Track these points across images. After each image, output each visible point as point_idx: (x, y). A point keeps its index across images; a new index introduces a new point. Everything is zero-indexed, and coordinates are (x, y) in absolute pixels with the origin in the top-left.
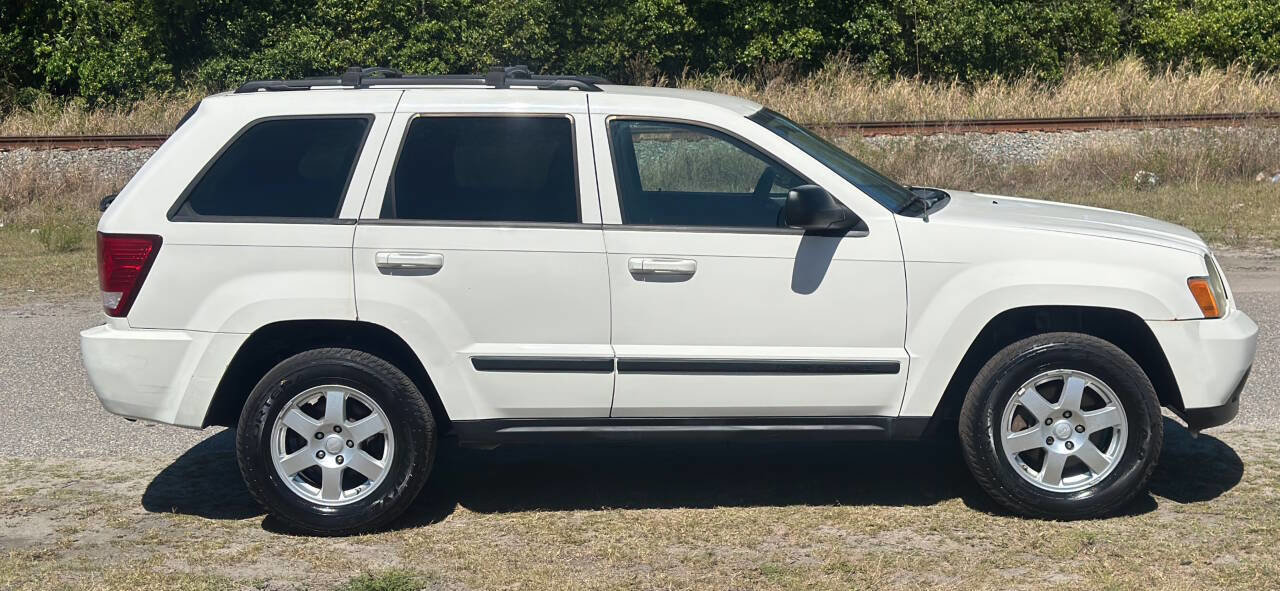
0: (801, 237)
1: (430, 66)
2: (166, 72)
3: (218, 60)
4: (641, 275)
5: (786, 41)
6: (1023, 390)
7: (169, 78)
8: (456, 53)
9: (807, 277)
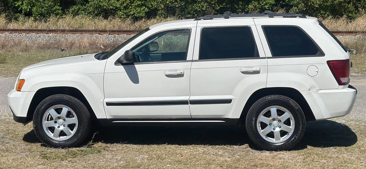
1: (142, 9)
2: (59, 9)
3: (76, 6)
5: (263, 3)
7: (60, 12)
8: (151, 5)
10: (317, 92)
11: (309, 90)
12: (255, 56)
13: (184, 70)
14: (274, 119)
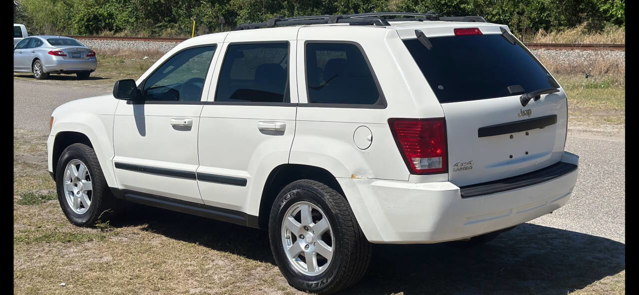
10: (369, 183)
11: (353, 176)
12: (284, 100)
13: (193, 118)
14: (306, 228)
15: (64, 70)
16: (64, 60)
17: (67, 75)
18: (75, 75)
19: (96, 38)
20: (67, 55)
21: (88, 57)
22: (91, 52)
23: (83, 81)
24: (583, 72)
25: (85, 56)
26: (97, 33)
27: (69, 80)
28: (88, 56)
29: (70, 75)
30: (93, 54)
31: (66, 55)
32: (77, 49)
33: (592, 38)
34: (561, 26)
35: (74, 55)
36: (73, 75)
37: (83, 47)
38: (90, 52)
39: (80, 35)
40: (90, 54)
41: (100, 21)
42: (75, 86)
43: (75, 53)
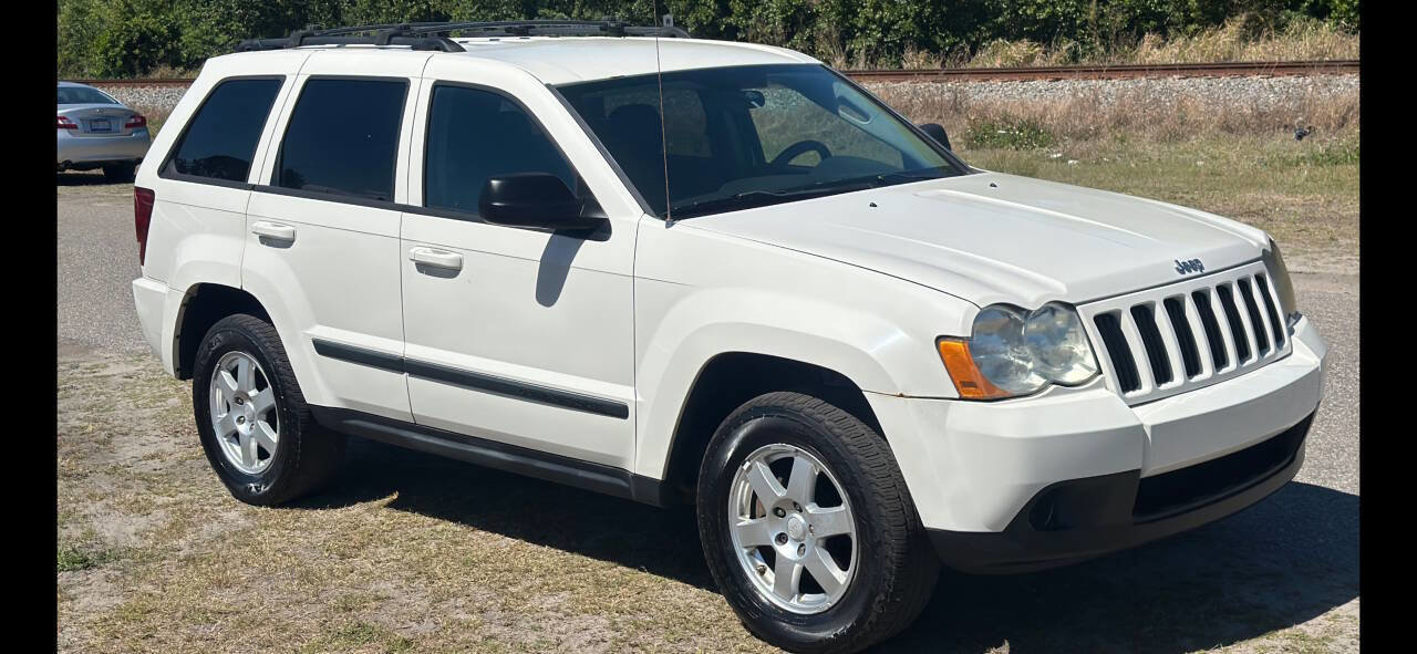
0: (550, 235)
4: (425, 268)
6: (748, 464)
9: (549, 286)
15: (74, 160)
16: (70, 136)
17: (81, 172)
18: (100, 172)
19: (144, 83)
20: (80, 126)
21: (131, 130)
22: (135, 115)
23: (121, 186)
24: (1286, 127)
25: (121, 127)
26: (146, 72)
27: (87, 184)
28: (128, 126)
29: (87, 172)
30: (139, 121)
31: (75, 127)
32: (102, 110)
33: (1265, 48)
34: (1191, 23)
35: (95, 125)
36: (94, 172)
37: (118, 106)
38: (132, 117)
39: (106, 78)
40: (133, 121)
41: (154, 45)
42: (101, 199)
43: (96, 121)
